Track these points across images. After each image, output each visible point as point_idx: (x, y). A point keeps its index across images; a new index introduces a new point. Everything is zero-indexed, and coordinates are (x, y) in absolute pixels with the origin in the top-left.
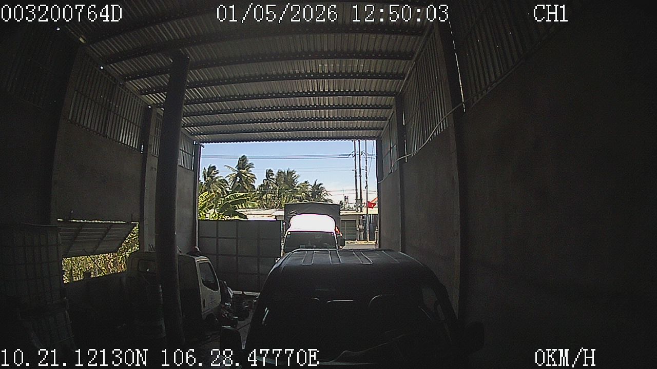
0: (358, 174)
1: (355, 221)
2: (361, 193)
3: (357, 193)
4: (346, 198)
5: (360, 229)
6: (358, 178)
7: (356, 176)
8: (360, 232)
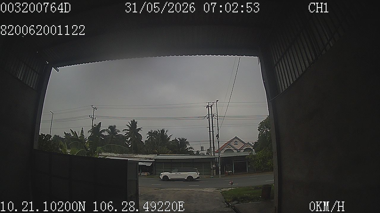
0: (211, 130)
1: (210, 162)
2: (213, 143)
3: (210, 143)
4: (202, 148)
5: (213, 168)
6: (211, 132)
8: (213, 170)
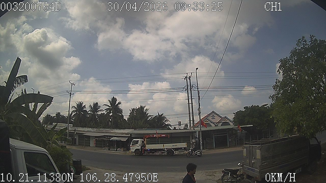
0: (190, 102)
1: (190, 136)
2: (193, 116)
3: (190, 116)
4: (180, 123)
5: (193, 142)
7: (189, 104)
